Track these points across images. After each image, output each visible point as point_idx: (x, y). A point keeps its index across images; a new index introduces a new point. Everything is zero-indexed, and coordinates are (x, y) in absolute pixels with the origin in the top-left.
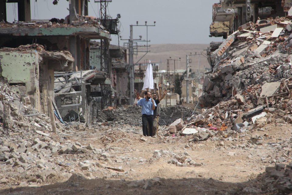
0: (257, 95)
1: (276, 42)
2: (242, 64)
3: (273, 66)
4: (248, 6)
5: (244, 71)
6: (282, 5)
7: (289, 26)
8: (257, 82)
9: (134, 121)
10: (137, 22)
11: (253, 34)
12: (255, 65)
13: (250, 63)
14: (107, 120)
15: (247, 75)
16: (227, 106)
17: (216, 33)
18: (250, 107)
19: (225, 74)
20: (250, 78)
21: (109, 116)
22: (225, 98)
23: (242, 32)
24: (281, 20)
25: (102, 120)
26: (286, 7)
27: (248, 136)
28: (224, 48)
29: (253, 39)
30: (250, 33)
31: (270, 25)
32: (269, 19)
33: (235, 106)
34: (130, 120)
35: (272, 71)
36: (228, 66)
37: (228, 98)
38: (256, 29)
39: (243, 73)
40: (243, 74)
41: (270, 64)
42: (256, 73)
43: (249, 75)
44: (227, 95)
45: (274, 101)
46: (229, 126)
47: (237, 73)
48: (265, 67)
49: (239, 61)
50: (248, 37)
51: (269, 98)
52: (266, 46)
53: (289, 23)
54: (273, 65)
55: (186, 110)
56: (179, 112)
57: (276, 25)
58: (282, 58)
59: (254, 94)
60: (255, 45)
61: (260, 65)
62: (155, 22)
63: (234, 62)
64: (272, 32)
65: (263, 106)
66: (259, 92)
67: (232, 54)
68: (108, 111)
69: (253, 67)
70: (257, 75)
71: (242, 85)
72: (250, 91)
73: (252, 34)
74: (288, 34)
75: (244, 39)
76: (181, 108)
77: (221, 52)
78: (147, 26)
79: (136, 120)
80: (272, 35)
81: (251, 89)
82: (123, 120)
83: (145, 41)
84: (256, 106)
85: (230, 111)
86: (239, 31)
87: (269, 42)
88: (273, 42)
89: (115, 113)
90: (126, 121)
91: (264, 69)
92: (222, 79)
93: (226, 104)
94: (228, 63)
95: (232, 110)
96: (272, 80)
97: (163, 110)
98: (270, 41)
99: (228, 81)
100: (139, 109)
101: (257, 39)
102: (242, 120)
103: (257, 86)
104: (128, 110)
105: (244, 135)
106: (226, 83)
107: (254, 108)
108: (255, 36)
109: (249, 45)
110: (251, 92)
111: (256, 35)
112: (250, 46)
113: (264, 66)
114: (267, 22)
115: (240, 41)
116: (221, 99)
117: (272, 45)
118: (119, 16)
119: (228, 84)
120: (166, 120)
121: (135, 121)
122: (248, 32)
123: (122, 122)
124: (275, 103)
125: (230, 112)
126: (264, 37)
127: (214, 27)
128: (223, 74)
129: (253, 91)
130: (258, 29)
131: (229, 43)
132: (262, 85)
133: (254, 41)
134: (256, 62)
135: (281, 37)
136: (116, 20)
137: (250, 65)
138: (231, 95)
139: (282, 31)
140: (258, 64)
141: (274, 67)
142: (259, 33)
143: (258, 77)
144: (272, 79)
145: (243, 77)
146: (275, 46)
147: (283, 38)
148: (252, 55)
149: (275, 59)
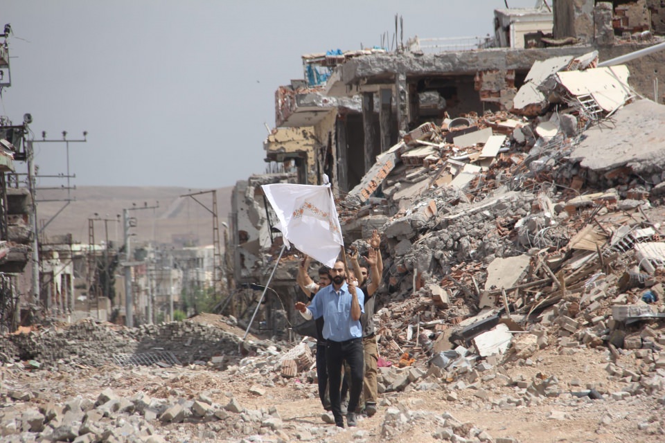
0: (476, 285)
1: (492, 168)
2: (433, 218)
3: (504, 220)
4: (401, 90)
5: (439, 234)
6: (476, 87)
7: (520, 130)
8: (471, 256)
9: (103, 357)
10: (44, 134)
11: (439, 151)
12: (462, 219)
13: (450, 214)
14: (18, 358)
15: (446, 243)
16: (409, 312)
17: (281, 153)
18: (463, 313)
19: (395, 240)
20: (452, 248)
21: (25, 349)
22: (395, 294)
23: (412, 145)
24: (499, 118)
25: (8, 358)
26: (485, 91)
27: (501, 377)
28: (373, 181)
29: (440, 162)
30: (432, 148)
31: (475, 129)
32: (469, 115)
33: (427, 313)
34: (93, 355)
35: (503, 232)
36: (402, 222)
37: (403, 295)
38: (445, 139)
39: (437, 237)
40: (437, 240)
41: (496, 217)
42: (468, 237)
43: (451, 243)
44: (402, 289)
45: (520, 299)
46: (418, 358)
47: (422, 237)
48: (486, 222)
49: (426, 210)
50: (427, 158)
51: (508, 291)
52: (472, 177)
53: (518, 125)
54: (505, 217)
55: (203, 331)
56: (187, 334)
57: (490, 129)
58: (523, 202)
59: (470, 282)
60: (445, 174)
61: (475, 218)
62: (85, 133)
63: (413, 212)
64: (482, 145)
65: (493, 311)
66: (480, 279)
67: (392, 195)
68: (22, 336)
69: (459, 224)
70: (471, 242)
71: (437, 264)
72: (459, 279)
73: (437, 149)
74: (519, 149)
75: (420, 161)
76: (192, 326)
77: (368, 192)
78: (67, 141)
79: (106, 354)
80: (482, 152)
81: (459, 272)
82: (77, 356)
83: (63, 176)
84: (475, 312)
85: (416, 323)
86: (406, 143)
87: (477, 169)
88: (485, 168)
89: (37, 340)
90: (84, 357)
91: (485, 227)
92: (387, 252)
93: (405, 309)
94: (399, 216)
95: (421, 320)
96: (507, 251)
97: (151, 332)
98: (480, 165)
99: (403, 256)
100: (93, 330)
101: (449, 160)
102: (450, 343)
103: (475, 267)
104: (68, 334)
105: (493, 376)
106: (399, 260)
107: (471, 316)
108: (443, 153)
109: (431, 175)
110: (462, 279)
111: (445, 151)
112: (433, 176)
113: (484, 222)
114: (467, 123)
115: (408, 165)
116: (387, 297)
117: (484, 175)
118: (28, 117)
119: (403, 263)
120: (177, 353)
121: (105, 356)
122: (426, 145)
123: (74, 360)
124: (521, 303)
125: (418, 325)
126: (464, 155)
127: (276, 141)
128: (390, 239)
129: (467, 278)
130: (449, 137)
131: (384, 171)
132: (486, 263)
133: (441, 166)
134: (463, 213)
135: (502, 157)
136: (22, 128)
137: (452, 220)
138: (409, 287)
139: (505, 141)
140: (470, 216)
141: (507, 223)
142: (451, 148)
143: (473, 245)
144: (507, 249)
145: (437, 247)
146: (491, 176)
147: (508, 158)
148: (451, 196)
149: (507, 204)
